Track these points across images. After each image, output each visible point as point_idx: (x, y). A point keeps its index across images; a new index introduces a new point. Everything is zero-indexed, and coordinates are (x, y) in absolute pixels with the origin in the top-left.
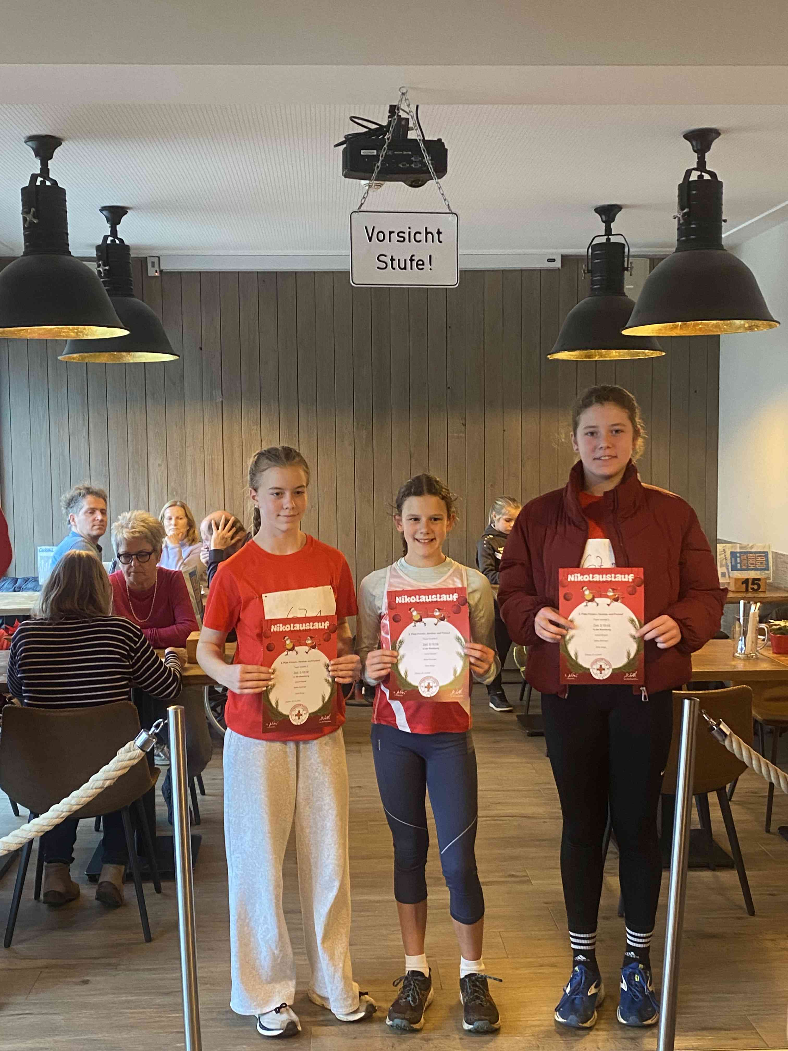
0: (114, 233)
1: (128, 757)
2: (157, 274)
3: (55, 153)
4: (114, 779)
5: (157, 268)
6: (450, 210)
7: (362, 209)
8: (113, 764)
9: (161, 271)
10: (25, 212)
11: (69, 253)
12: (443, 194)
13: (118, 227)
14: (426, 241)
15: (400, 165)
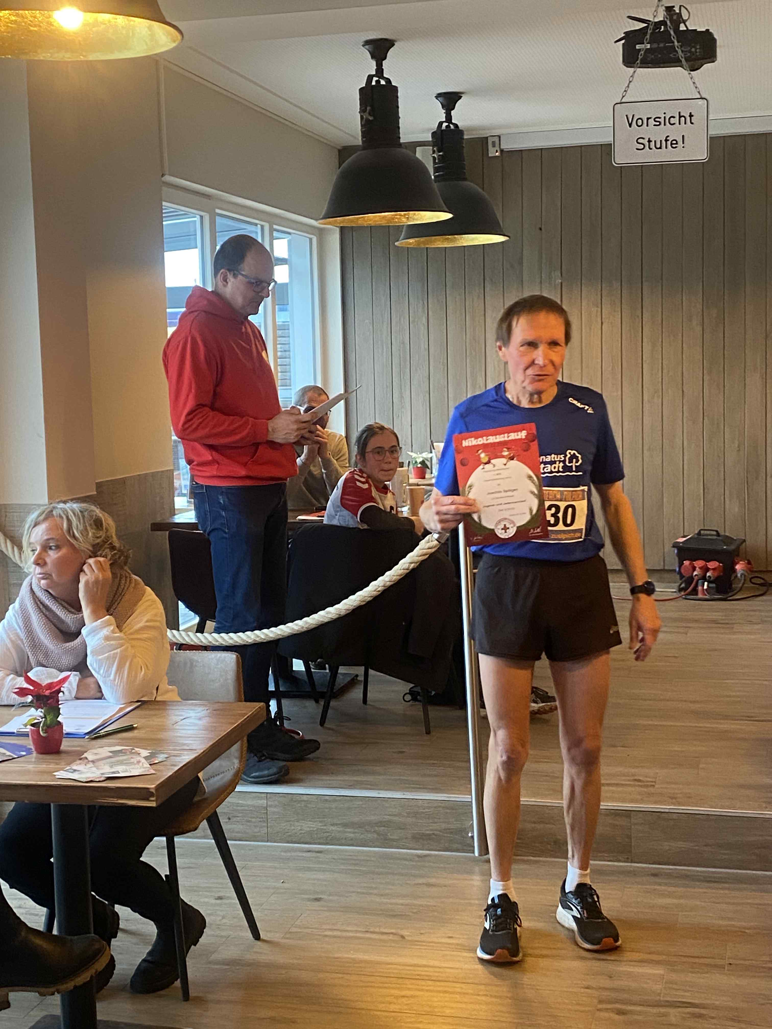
0: (449, 118)
1: (427, 547)
2: (497, 154)
3: (388, 54)
4: (416, 563)
5: (497, 147)
6: (701, 96)
7: (623, 100)
8: (417, 551)
9: (502, 151)
10: (362, 111)
11: (400, 145)
12: (694, 83)
13: (453, 112)
14: (680, 124)
15: (671, 55)
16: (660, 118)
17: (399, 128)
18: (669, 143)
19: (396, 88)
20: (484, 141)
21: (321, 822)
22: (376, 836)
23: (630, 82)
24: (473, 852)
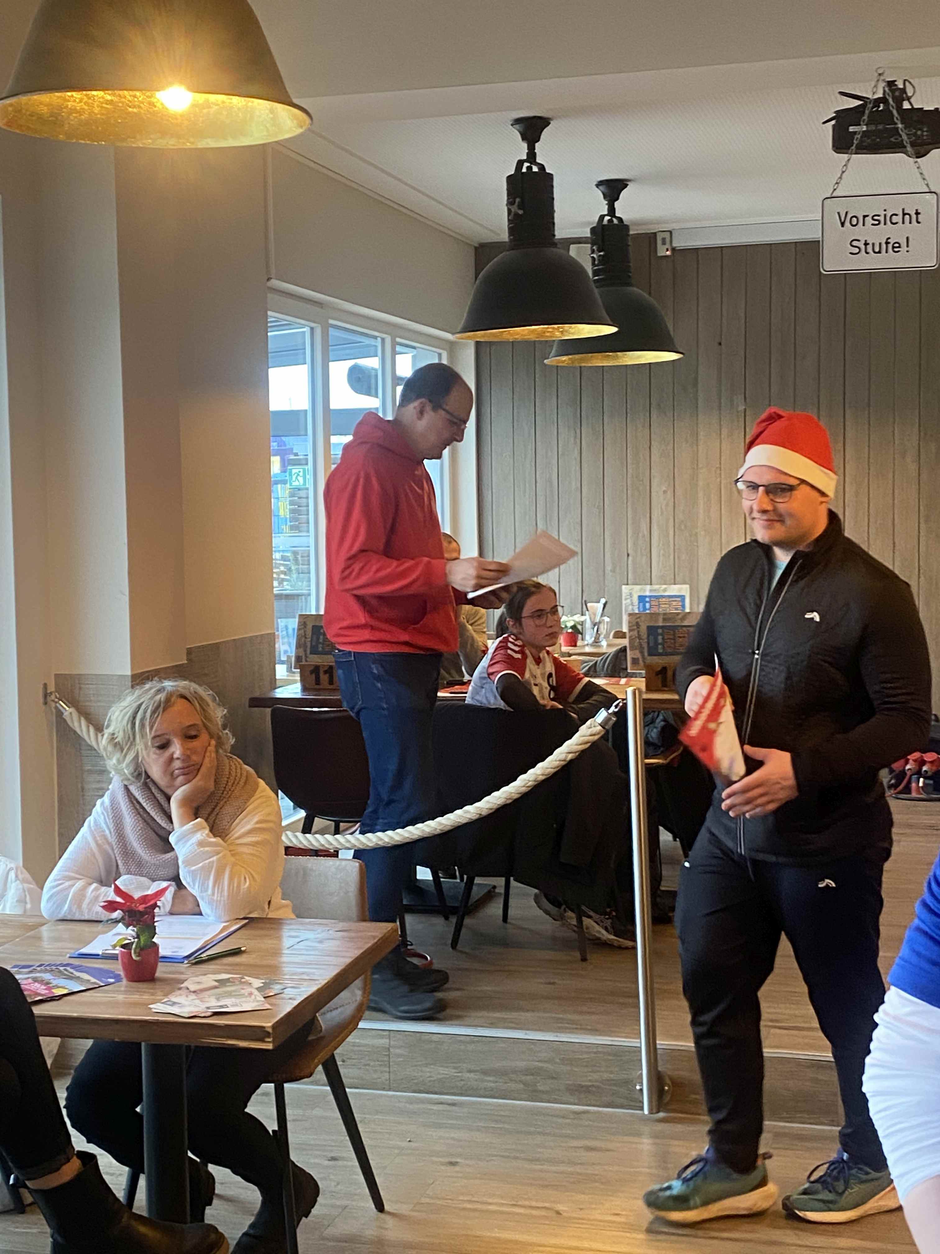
0: (612, 211)
1: (589, 733)
2: (668, 253)
3: (542, 135)
4: (576, 752)
5: (668, 246)
6: (930, 189)
7: (834, 194)
8: (576, 738)
9: (674, 250)
10: (510, 203)
11: (554, 245)
12: (921, 174)
13: (617, 204)
14: (903, 223)
15: (892, 139)
16: (879, 216)
17: (554, 224)
18: (890, 246)
19: (551, 176)
20: (652, 238)
21: (455, 1068)
22: (522, 1086)
23: (843, 172)
24: (642, 1109)
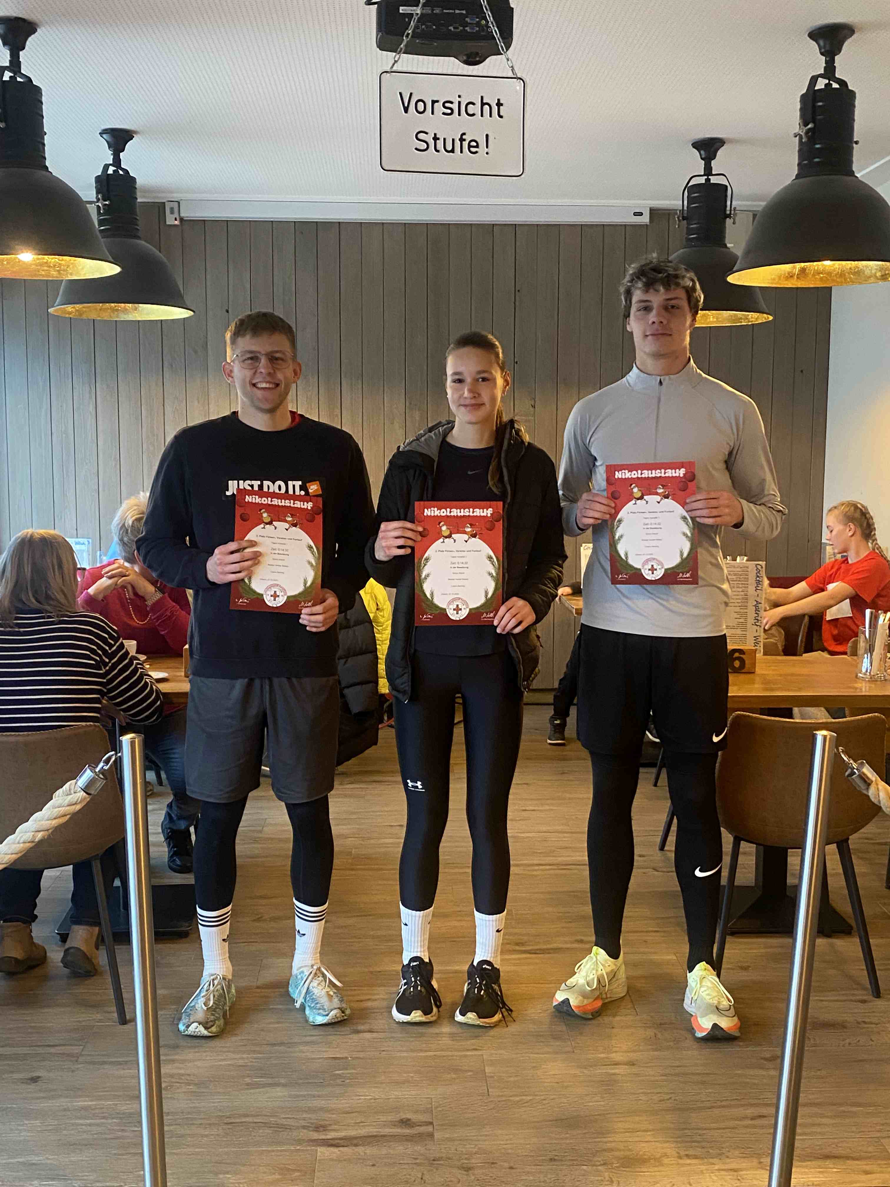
0: (117, 162)
1: (66, 802)
2: (176, 222)
3: (28, 43)
4: (48, 830)
5: (176, 215)
6: (515, 74)
7: (395, 68)
8: (48, 810)
9: (182, 220)
11: (46, 168)
13: (122, 155)
14: (482, 116)
16: (451, 103)
17: (44, 145)
18: (465, 144)
19: (37, 91)
20: (160, 206)
